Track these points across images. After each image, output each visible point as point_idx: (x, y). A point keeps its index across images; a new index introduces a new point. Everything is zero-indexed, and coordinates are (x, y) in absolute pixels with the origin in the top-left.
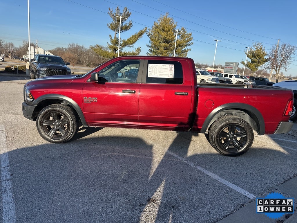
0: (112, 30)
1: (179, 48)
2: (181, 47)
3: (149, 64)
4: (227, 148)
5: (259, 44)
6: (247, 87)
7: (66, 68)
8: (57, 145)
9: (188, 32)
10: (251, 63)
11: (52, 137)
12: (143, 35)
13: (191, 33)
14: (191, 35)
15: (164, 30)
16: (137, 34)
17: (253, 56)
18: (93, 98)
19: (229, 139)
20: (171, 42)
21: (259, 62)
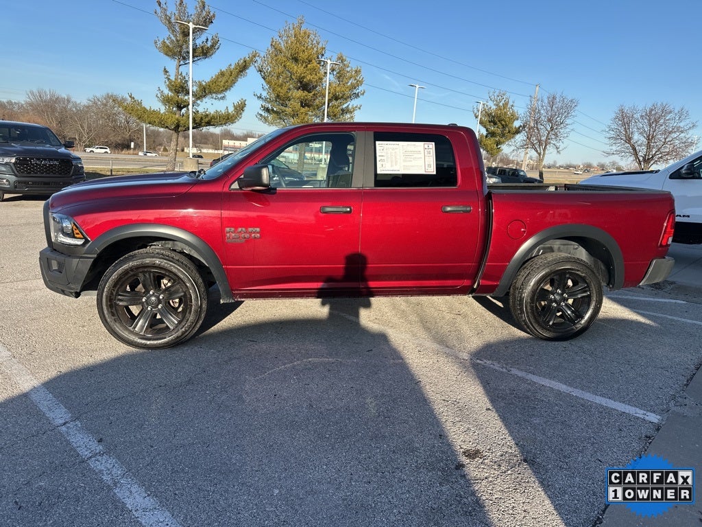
0: (168, 56)
1: (334, 102)
2: (339, 101)
3: (377, 143)
4: (551, 323)
5: (501, 95)
6: (554, 190)
7: (68, 155)
8: (157, 352)
9: (353, 66)
10: (486, 137)
11: (142, 333)
12: (247, 71)
13: (359, 68)
14: (360, 71)
15: (296, 60)
16: (233, 67)
17: (489, 122)
18: (250, 229)
19: (555, 305)
20: (315, 87)
21: (503, 135)
